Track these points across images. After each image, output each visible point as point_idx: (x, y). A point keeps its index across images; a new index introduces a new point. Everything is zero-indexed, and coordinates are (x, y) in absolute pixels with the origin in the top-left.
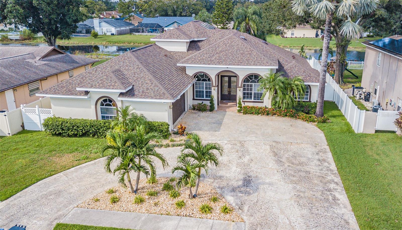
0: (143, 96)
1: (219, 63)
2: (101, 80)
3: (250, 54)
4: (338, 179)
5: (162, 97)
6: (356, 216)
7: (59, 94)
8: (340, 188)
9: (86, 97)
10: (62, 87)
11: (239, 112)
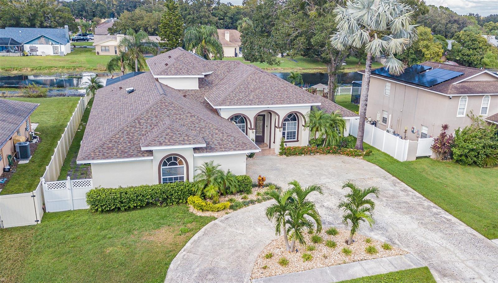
0: (224, 149)
1: (260, 103)
2: (167, 135)
3: (286, 90)
5: (245, 148)
7: (112, 157)
9: (152, 158)
10: (109, 148)
11: (281, 154)
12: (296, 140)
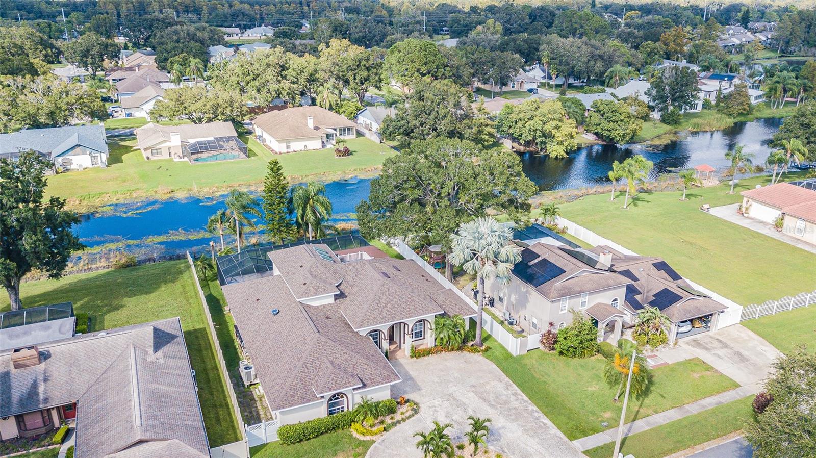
0: (374, 385)
4: (535, 408)
6: (563, 432)
8: (541, 414)
9: (324, 400)
10: (291, 396)
11: (412, 357)
12: (423, 337)
